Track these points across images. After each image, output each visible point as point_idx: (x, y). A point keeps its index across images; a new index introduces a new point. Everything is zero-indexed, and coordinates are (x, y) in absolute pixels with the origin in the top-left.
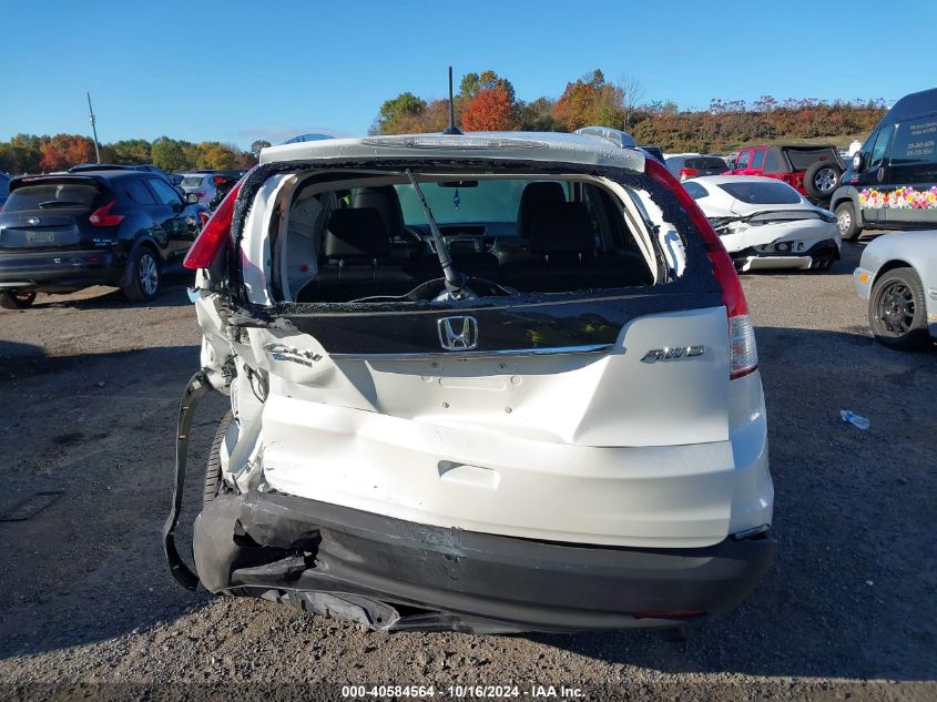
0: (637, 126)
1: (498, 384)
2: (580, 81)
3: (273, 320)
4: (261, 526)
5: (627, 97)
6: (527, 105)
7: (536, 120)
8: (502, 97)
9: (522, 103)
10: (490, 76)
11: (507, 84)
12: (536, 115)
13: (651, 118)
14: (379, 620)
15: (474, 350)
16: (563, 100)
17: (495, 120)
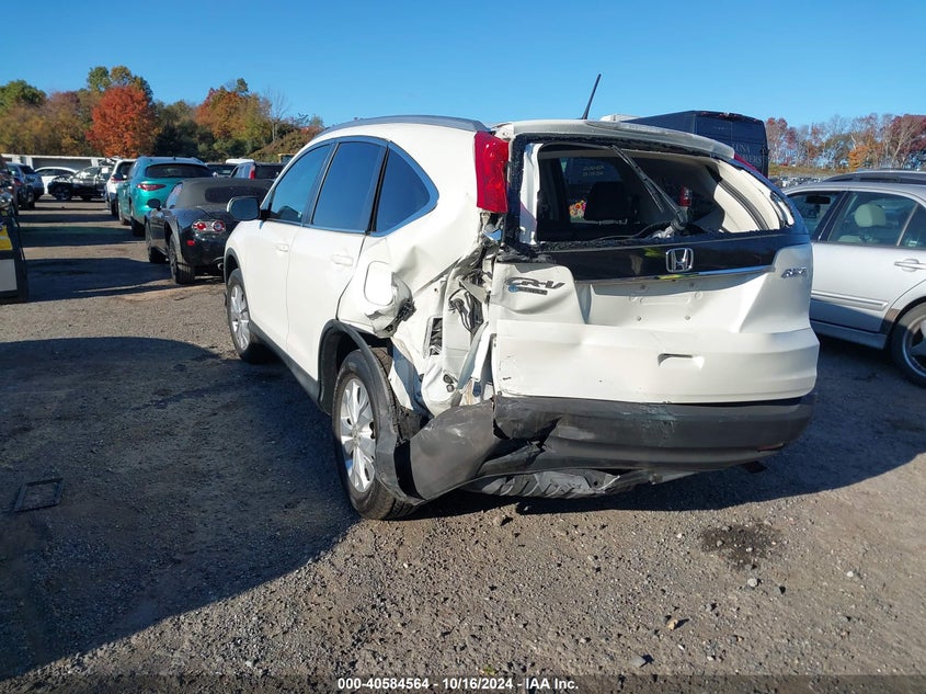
0: (286, 138)
1: (685, 299)
2: (223, 88)
3: (536, 256)
4: (513, 421)
5: (273, 109)
6: (165, 107)
7: (177, 124)
8: (139, 95)
9: (162, 104)
10: (123, 73)
11: (143, 84)
12: (177, 119)
13: (299, 130)
14: (596, 484)
15: (691, 271)
16: (206, 105)
17: (132, 119)
